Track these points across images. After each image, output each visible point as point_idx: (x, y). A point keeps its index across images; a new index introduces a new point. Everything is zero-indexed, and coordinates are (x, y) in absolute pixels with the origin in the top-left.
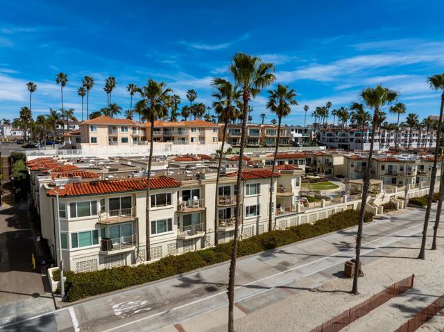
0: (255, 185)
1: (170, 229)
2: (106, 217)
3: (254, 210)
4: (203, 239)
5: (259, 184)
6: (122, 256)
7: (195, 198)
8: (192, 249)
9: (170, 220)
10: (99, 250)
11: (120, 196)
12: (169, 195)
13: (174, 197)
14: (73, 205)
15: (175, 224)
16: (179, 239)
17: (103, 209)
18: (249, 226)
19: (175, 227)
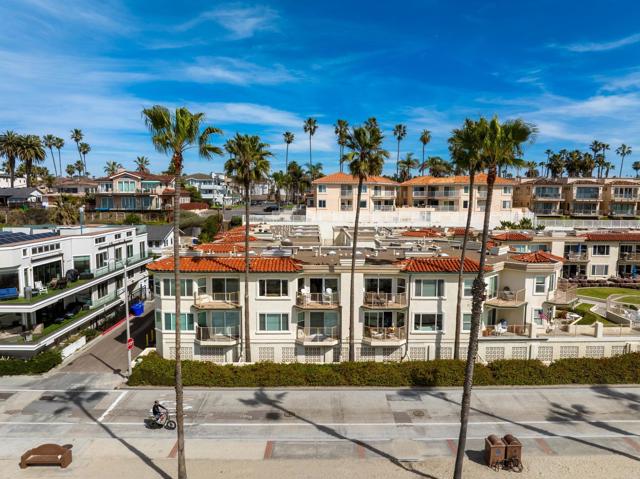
0: (434, 282)
1: (286, 327)
2: (207, 300)
3: (432, 321)
4: (337, 351)
5: (441, 282)
6: (220, 350)
7: (329, 290)
8: (318, 360)
9: (286, 316)
10: (194, 337)
11: (225, 277)
12: (285, 284)
13: (293, 286)
14: (166, 281)
15: (293, 322)
16: (298, 343)
17: (203, 290)
18: (418, 345)
19: (293, 326)
